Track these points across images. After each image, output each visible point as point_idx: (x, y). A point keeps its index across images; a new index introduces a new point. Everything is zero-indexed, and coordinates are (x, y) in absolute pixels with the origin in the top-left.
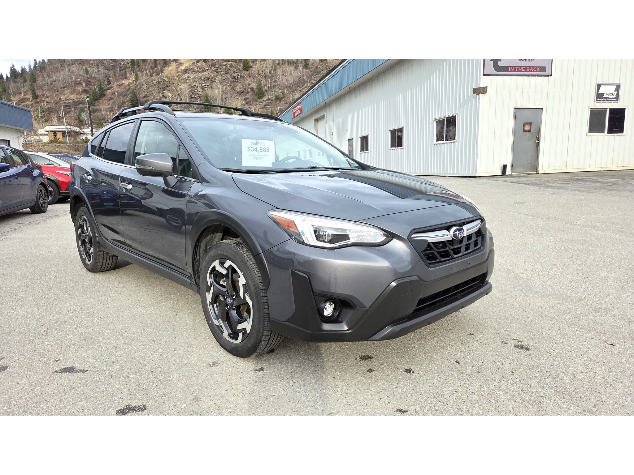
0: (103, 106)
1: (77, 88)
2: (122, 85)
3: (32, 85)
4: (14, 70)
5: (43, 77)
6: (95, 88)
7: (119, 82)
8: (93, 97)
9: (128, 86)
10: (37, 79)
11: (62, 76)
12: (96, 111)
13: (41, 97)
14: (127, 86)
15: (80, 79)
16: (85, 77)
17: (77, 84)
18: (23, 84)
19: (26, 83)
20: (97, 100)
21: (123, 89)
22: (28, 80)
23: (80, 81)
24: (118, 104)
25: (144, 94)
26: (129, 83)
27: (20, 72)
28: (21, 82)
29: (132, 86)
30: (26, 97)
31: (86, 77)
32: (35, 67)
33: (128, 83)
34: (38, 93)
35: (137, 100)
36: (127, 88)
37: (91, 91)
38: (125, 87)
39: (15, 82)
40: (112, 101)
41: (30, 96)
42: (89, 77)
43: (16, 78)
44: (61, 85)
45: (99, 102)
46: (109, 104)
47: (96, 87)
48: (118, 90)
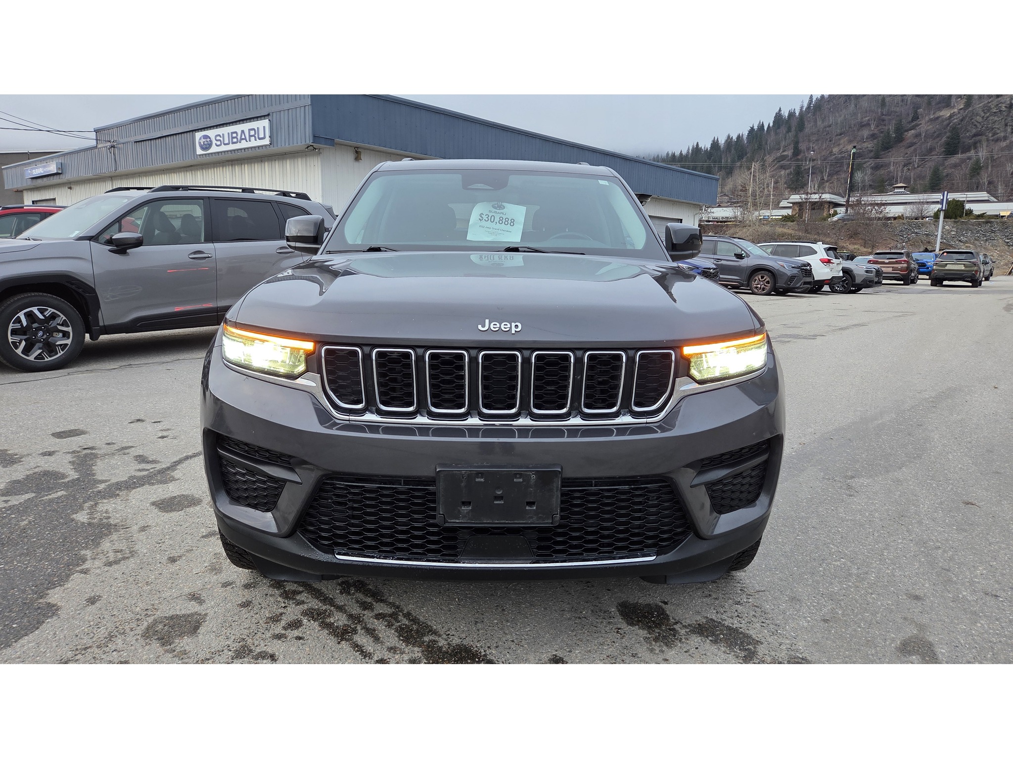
0: (895, 159)
1: (860, 133)
2: (938, 118)
3: (796, 136)
4: (779, 117)
5: (816, 121)
6: (889, 129)
7: (934, 114)
8: (883, 145)
9: (949, 119)
10: (806, 125)
11: (843, 116)
12: (882, 166)
13: (804, 153)
14: (946, 119)
15: (869, 118)
16: (878, 113)
17: (863, 126)
18: (786, 136)
19: (790, 133)
20: (888, 148)
21: (937, 126)
22: (793, 129)
23: (869, 120)
24: (922, 152)
25: (974, 131)
26: (951, 114)
27: (787, 117)
28: (784, 132)
29: (955, 119)
30: (785, 153)
31: (880, 113)
32: (809, 107)
33: (949, 115)
34: (803, 146)
35: (959, 142)
36: (945, 123)
37: (882, 135)
38: (943, 121)
39: (776, 134)
40: (913, 148)
41: (789, 153)
42: (884, 113)
43: (779, 128)
44: (838, 131)
45: (890, 151)
46: (907, 154)
47: (892, 127)
48: (928, 128)
